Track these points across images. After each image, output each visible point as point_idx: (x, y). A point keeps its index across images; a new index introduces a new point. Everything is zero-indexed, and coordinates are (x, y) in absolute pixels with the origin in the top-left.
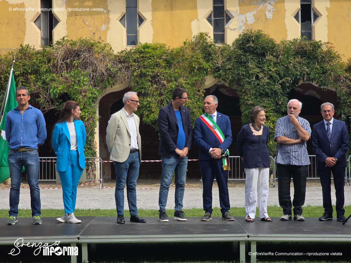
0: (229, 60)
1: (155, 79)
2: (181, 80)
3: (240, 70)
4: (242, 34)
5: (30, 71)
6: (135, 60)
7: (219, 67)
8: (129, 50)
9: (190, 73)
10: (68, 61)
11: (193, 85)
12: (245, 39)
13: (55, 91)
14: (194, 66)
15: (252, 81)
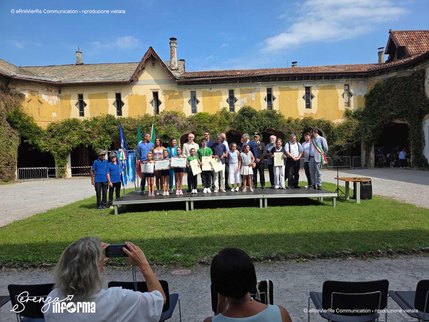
0: (236, 119)
3: (241, 123)
4: (242, 107)
6: (196, 119)
7: (232, 122)
8: (193, 115)
10: (166, 120)
12: (243, 110)
13: (161, 134)
14: (221, 122)
15: (247, 128)
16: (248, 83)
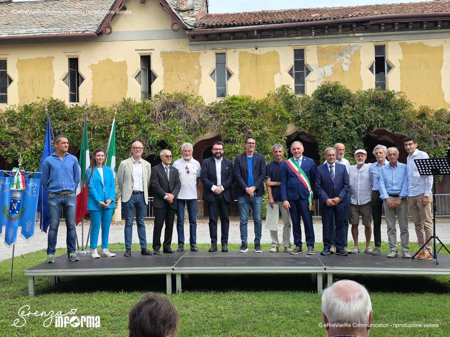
0: (308, 109)
1: (242, 128)
2: (266, 129)
3: (318, 118)
4: (320, 86)
5: (131, 121)
6: (224, 110)
7: (299, 116)
8: (218, 102)
9: (273, 122)
11: (276, 132)
12: (323, 90)
13: (153, 139)
14: (276, 115)
15: (330, 128)
16: (336, 36)
